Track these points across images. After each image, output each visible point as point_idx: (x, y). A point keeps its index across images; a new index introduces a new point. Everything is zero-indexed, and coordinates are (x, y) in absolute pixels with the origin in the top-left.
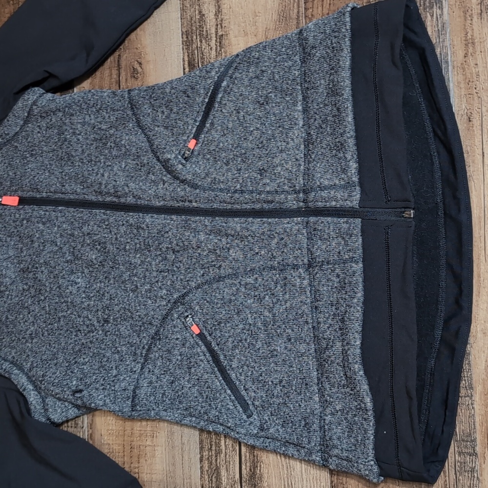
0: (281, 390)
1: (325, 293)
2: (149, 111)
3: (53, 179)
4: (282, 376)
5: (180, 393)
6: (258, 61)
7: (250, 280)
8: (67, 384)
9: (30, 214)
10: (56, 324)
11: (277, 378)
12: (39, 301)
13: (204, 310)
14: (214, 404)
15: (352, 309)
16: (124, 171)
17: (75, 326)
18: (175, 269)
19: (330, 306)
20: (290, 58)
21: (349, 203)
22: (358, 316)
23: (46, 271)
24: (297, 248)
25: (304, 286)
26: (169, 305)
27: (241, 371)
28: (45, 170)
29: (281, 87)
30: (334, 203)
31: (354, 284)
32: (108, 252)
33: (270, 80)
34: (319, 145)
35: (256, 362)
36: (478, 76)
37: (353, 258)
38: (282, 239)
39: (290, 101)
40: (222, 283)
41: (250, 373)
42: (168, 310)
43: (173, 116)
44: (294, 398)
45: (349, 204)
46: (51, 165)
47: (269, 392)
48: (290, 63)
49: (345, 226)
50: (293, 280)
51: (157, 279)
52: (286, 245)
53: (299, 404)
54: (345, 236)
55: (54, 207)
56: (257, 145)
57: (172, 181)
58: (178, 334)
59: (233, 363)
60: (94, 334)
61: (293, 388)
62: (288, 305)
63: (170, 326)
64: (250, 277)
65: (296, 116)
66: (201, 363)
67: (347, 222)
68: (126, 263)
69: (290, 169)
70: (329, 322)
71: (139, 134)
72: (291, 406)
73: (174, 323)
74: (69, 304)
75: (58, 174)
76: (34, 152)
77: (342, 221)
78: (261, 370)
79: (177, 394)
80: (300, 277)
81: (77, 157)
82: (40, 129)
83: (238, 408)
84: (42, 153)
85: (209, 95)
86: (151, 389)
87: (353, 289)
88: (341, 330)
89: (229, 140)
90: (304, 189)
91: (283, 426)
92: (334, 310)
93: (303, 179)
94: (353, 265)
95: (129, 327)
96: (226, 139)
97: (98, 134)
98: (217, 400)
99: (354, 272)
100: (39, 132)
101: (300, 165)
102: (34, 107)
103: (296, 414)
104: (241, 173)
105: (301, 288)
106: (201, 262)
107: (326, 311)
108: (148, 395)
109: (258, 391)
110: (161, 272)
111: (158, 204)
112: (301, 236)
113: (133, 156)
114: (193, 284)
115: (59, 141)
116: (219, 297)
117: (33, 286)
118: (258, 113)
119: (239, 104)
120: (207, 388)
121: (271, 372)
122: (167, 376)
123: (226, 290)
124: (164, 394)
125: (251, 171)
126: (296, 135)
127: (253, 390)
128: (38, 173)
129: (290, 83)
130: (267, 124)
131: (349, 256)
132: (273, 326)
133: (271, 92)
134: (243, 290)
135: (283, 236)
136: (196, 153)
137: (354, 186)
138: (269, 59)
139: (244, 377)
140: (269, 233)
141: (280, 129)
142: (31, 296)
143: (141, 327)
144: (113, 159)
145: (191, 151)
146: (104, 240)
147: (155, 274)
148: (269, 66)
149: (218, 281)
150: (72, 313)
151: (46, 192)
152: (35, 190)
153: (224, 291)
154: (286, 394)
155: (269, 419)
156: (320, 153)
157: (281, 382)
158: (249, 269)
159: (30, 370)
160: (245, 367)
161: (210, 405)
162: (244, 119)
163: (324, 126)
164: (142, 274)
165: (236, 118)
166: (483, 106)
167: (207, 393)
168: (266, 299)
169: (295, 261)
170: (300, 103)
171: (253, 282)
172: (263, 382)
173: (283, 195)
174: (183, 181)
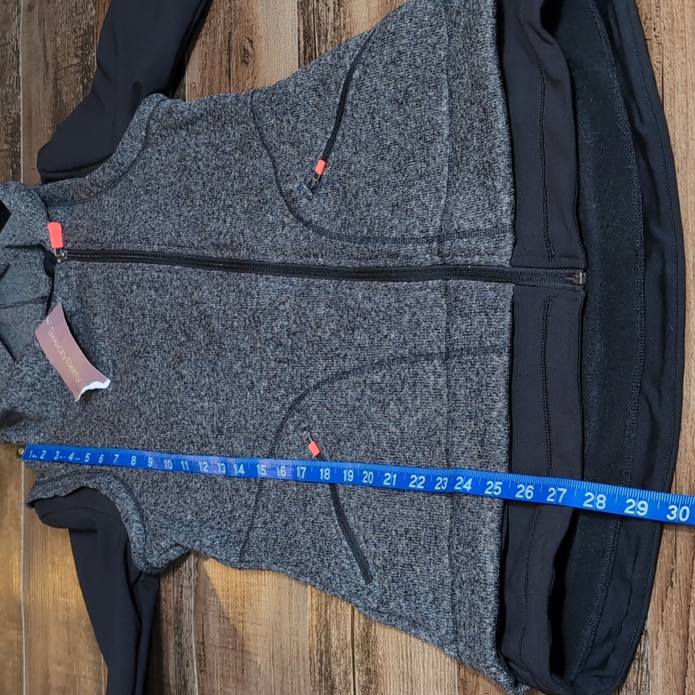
0: (407, 545)
1: (462, 399)
2: (273, 121)
3: (167, 226)
4: (409, 523)
5: (293, 540)
6: (394, 37)
7: (377, 378)
8: (181, 519)
9: (140, 276)
10: (169, 433)
11: (402, 526)
12: (149, 400)
13: (325, 421)
14: (327, 560)
15: (492, 427)
16: (246, 213)
17: (188, 435)
18: (296, 358)
19: (468, 420)
20: (435, 31)
21: (496, 258)
22: (500, 438)
23: (159, 357)
24: (432, 327)
25: (439, 387)
26: (284, 412)
27: (360, 513)
28: (158, 212)
29: (424, 77)
30: (477, 259)
31: (493, 387)
32: (213, 331)
33: (410, 66)
34: (465, 168)
35: (379, 501)
36: (658, 9)
37: (496, 346)
38: (415, 314)
39: (434, 98)
40: (345, 381)
41: (370, 517)
42: (283, 419)
43: (300, 126)
44: (421, 558)
45: (497, 260)
46: (166, 205)
47: (393, 547)
48: (435, 39)
49: (491, 294)
50: (425, 377)
51: (275, 372)
52: (418, 324)
53: (427, 567)
54: (488, 311)
55: (169, 266)
56: (395, 169)
57: (294, 225)
58: (294, 453)
59: (352, 501)
60: (208, 448)
61: (421, 542)
62: (420, 415)
63: (285, 442)
64: (377, 372)
65: (440, 122)
66: (318, 498)
67: (494, 289)
68: (234, 349)
69: (427, 203)
70: (464, 444)
71: (264, 156)
72: (418, 570)
73: (290, 438)
74: (179, 405)
75: (175, 217)
76: (149, 188)
77: (488, 286)
78: (384, 513)
79: (289, 542)
80: (434, 373)
81: (198, 193)
82: (160, 154)
83: (355, 568)
84: (159, 188)
85: (340, 92)
86: (265, 532)
87: (491, 396)
88: (481, 458)
89: (362, 160)
90: (439, 236)
91: (406, 600)
92: (473, 425)
93: (441, 220)
94: (495, 357)
95: (242, 441)
96: (359, 158)
97: (221, 159)
98: (331, 554)
99: (494, 369)
100: (157, 159)
101: (440, 198)
102: (152, 122)
103: (422, 582)
104: (371, 211)
105: (435, 389)
106: (324, 350)
107: (462, 426)
108: (260, 539)
109: (379, 544)
110: (280, 362)
111: (276, 260)
112: (438, 309)
113: (256, 190)
114: (312, 382)
115: (178, 169)
116: (342, 403)
117: (143, 378)
118: (397, 118)
119: (373, 105)
120: (321, 536)
121: (396, 516)
122: (282, 515)
123: (349, 391)
124: (276, 540)
125: (382, 207)
126: (439, 151)
127: (373, 542)
128: (150, 217)
129: (433, 69)
130: (406, 135)
131: (491, 342)
132: (401, 446)
133: (411, 84)
134: (369, 392)
135: (415, 310)
136: (325, 181)
137: (503, 233)
138: (408, 33)
139: (363, 523)
140: (396, 305)
141: (421, 142)
142: (139, 392)
143: (255, 441)
144: (234, 195)
145: (318, 178)
146: (210, 312)
147: (273, 364)
148: (408, 45)
149: (341, 378)
150: (183, 419)
151: (159, 245)
152: (144, 241)
153: (346, 394)
154: (413, 551)
155: (389, 587)
156: (466, 179)
157: (407, 531)
158: (376, 361)
159: (140, 495)
160: (365, 508)
161: (322, 561)
162: (380, 127)
163: (469, 137)
164: (258, 365)
165: (370, 126)
166: (664, 57)
167: (320, 543)
168: (391, 406)
169: (429, 348)
170: (445, 101)
171: (379, 380)
172: (385, 531)
173: (411, 245)
174: (308, 224)
